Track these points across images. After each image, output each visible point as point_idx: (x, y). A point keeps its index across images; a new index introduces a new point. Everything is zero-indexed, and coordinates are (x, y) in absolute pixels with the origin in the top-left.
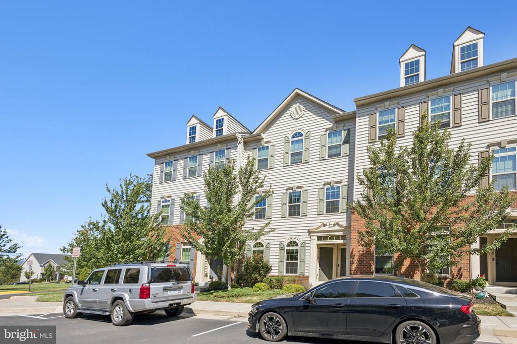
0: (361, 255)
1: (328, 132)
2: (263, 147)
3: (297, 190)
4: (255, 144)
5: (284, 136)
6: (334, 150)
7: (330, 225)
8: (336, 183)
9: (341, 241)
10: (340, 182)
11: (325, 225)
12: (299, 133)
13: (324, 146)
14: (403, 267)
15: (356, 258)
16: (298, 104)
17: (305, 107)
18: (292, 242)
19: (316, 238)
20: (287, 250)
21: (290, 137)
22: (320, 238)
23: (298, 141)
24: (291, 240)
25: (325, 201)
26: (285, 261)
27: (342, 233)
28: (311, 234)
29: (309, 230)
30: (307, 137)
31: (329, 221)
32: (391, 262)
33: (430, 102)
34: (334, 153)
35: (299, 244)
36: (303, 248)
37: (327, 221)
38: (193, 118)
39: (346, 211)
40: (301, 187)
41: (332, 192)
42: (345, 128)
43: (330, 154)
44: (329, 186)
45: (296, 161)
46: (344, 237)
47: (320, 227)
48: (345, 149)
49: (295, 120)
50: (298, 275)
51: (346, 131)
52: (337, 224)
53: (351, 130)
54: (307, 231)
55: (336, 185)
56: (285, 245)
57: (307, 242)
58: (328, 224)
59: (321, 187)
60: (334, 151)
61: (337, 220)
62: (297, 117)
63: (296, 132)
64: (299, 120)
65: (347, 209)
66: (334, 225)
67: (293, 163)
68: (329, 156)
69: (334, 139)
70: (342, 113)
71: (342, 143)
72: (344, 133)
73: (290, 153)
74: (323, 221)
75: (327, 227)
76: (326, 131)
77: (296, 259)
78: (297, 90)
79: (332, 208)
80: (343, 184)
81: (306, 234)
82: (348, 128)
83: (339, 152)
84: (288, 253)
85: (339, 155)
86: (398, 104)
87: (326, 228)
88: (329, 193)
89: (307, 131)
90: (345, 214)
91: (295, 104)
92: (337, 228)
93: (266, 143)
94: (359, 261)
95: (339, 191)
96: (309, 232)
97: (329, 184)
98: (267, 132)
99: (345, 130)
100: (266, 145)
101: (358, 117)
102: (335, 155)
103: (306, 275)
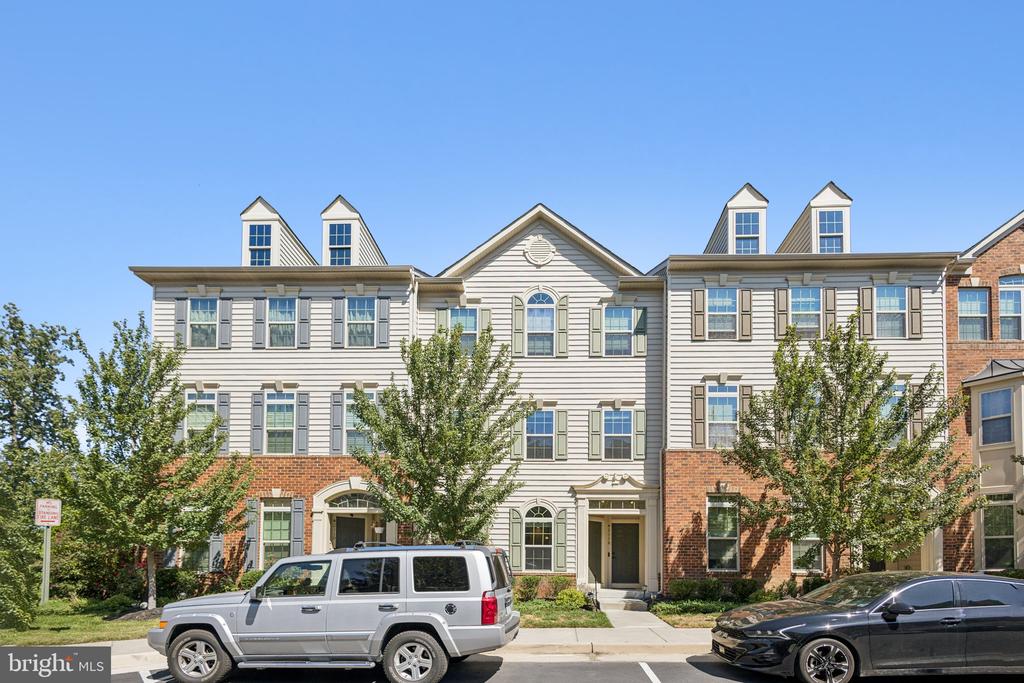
0: (686, 537)
1: (605, 305)
2: (463, 310)
3: (545, 409)
4: (443, 300)
5: (511, 295)
6: (615, 342)
7: (613, 480)
8: (625, 404)
9: (636, 512)
10: (632, 403)
11: (604, 481)
12: (545, 296)
13: (598, 331)
14: (754, 558)
15: (676, 542)
16: (540, 237)
17: (555, 245)
18: (537, 508)
19: (587, 503)
20: (526, 523)
21: (526, 301)
22: (593, 504)
23: (542, 310)
24: (535, 505)
25: (603, 435)
26: (524, 546)
27: (637, 496)
28: (578, 496)
29: (572, 487)
30: (563, 308)
31: (613, 472)
32: (732, 549)
33: (790, 291)
34: (617, 348)
35: (554, 514)
36: (562, 520)
37: (609, 472)
38: (259, 204)
39: (644, 457)
40: (554, 404)
41: (616, 420)
42: (637, 305)
43: (609, 348)
44: (610, 409)
45: (537, 351)
46: (640, 505)
47: (593, 484)
48: (640, 343)
49: (534, 268)
50: (552, 572)
51: (640, 311)
52: (630, 480)
53: (649, 310)
54: (568, 489)
55: (624, 409)
56: (523, 514)
57: (568, 510)
58: (610, 478)
59: (595, 408)
60: (617, 344)
61: (629, 473)
62: (539, 263)
63: (537, 292)
64: (542, 269)
65: (646, 454)
66: (623, 481)
67: (534, 354)
68: (608, 352)
69: (615, 321)
70: (636, 275)
71: (632, 331)
72: (636, 314)
73: (526, 332)
74: (603, 473)
75: (609, 483)
76: (601, 302)
77: (548, 542)
78: (540, 208)
79: (618, 449)
80: (636, 407)
81: (566, 494)
82: (644, 305)
83: (626, 347)
84: (528, 530)
85: (628, 352)
86: (740, 282)
87: (608, 486)
88: (611, 420)
89: (562, 295)
90: (643, 462)
91: (534, 235)
92: (628, 486)
93: (470, 301)
94: (681, 546)
95: (630, 420)
96: (573, 491)
97: (612, 404)
98: (471, 280)
99: (637, 308)
100: (469, 306)
101: (673, 290)
102: (618, 352)
103: (569, 571)
